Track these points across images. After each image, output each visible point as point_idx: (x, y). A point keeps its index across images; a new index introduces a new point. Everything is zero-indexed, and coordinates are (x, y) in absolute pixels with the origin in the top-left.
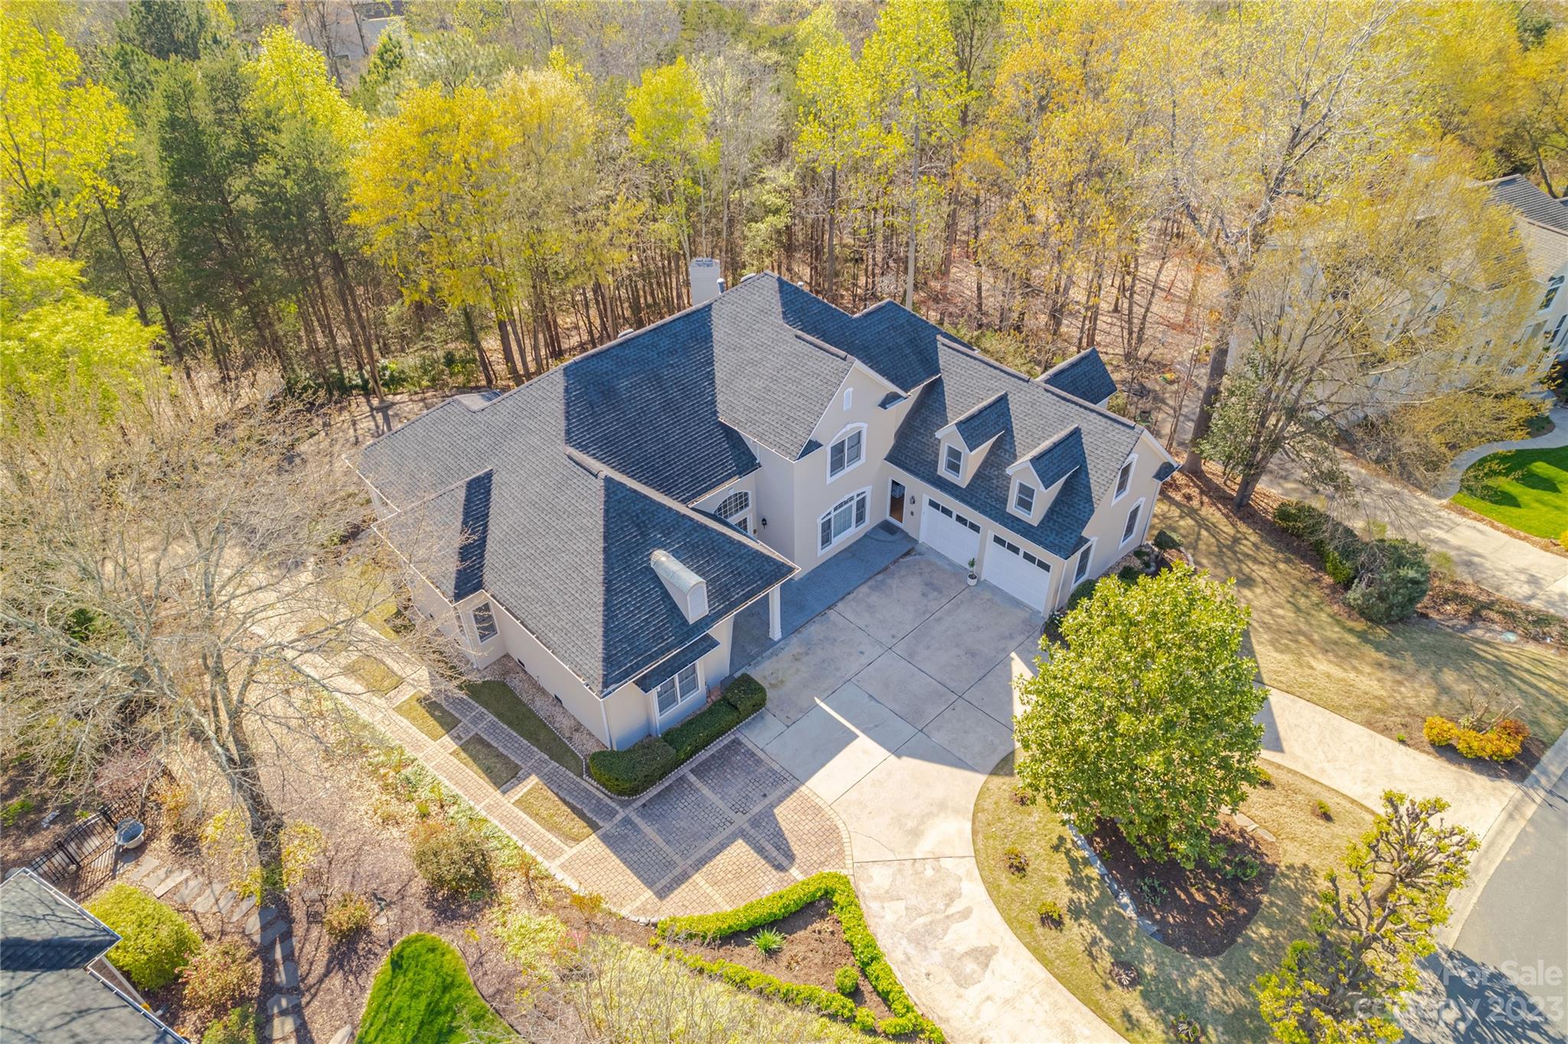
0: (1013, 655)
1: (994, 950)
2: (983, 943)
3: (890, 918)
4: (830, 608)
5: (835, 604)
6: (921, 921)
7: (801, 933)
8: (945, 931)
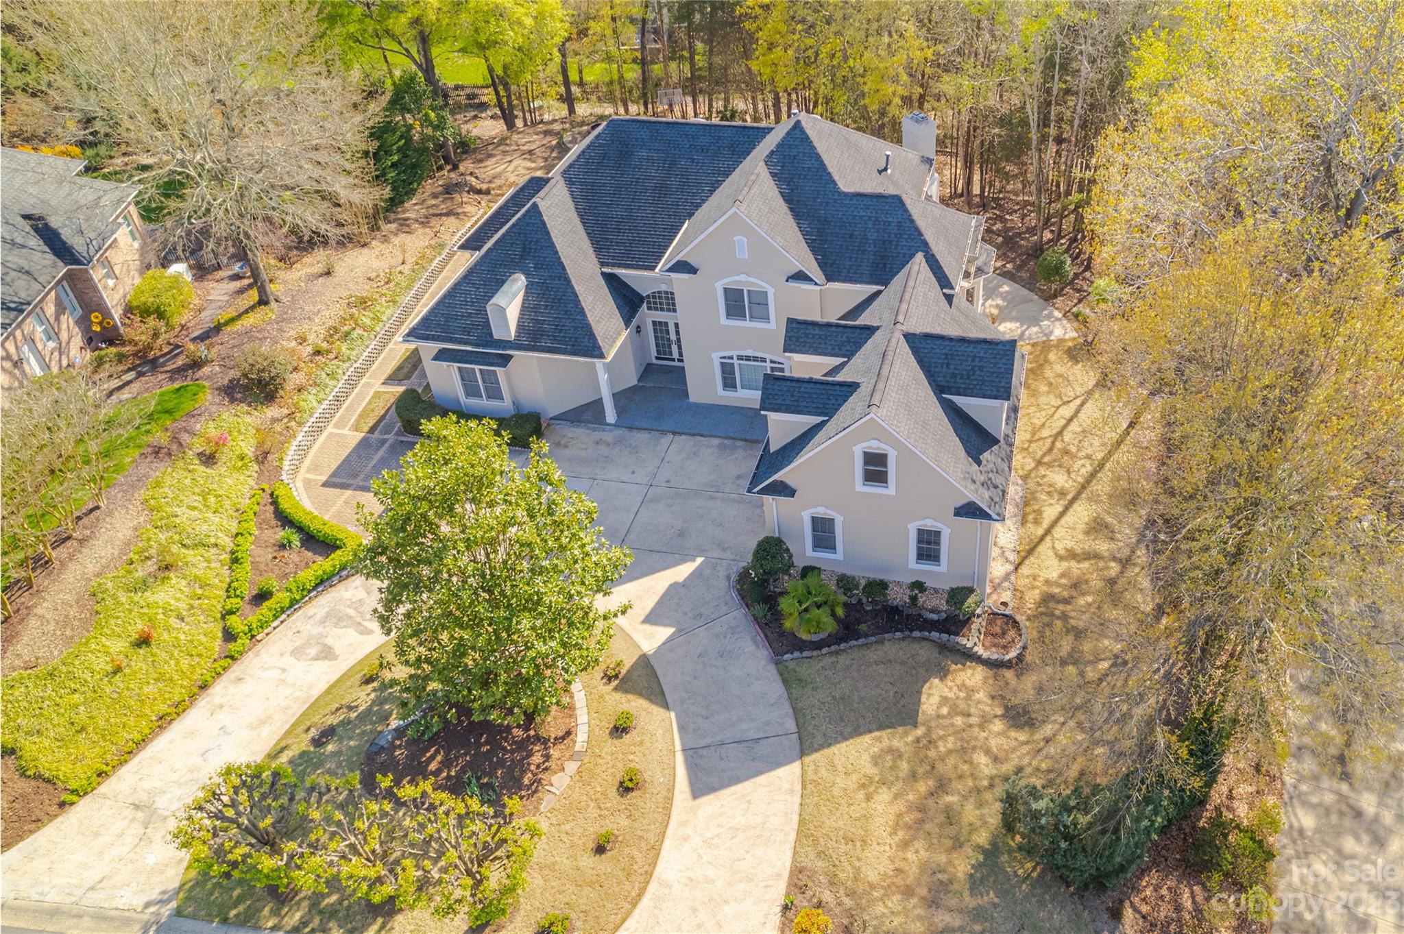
0: (700, 560)
1: (335, 658)
2: (337, 651)
3: (347, 595)
4: (674, 433)
5: (681, 434)
6: (351, 612)
7: (310, 554)
8: (345, 627)
